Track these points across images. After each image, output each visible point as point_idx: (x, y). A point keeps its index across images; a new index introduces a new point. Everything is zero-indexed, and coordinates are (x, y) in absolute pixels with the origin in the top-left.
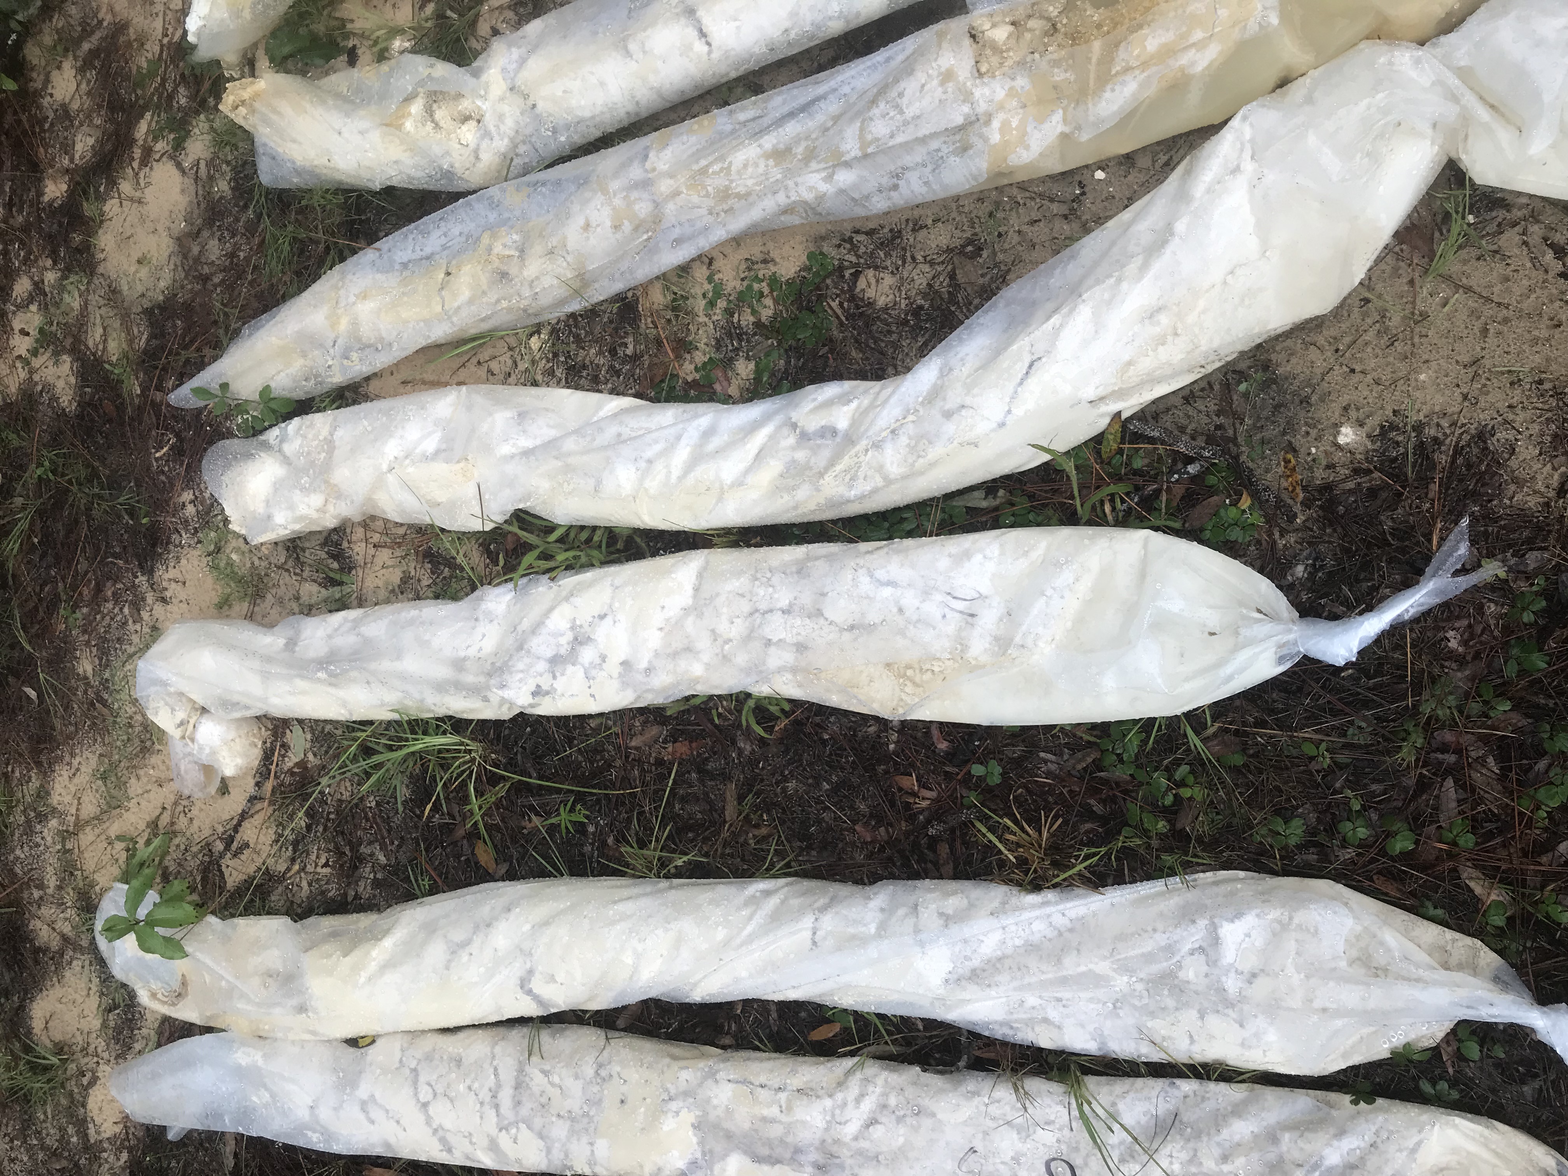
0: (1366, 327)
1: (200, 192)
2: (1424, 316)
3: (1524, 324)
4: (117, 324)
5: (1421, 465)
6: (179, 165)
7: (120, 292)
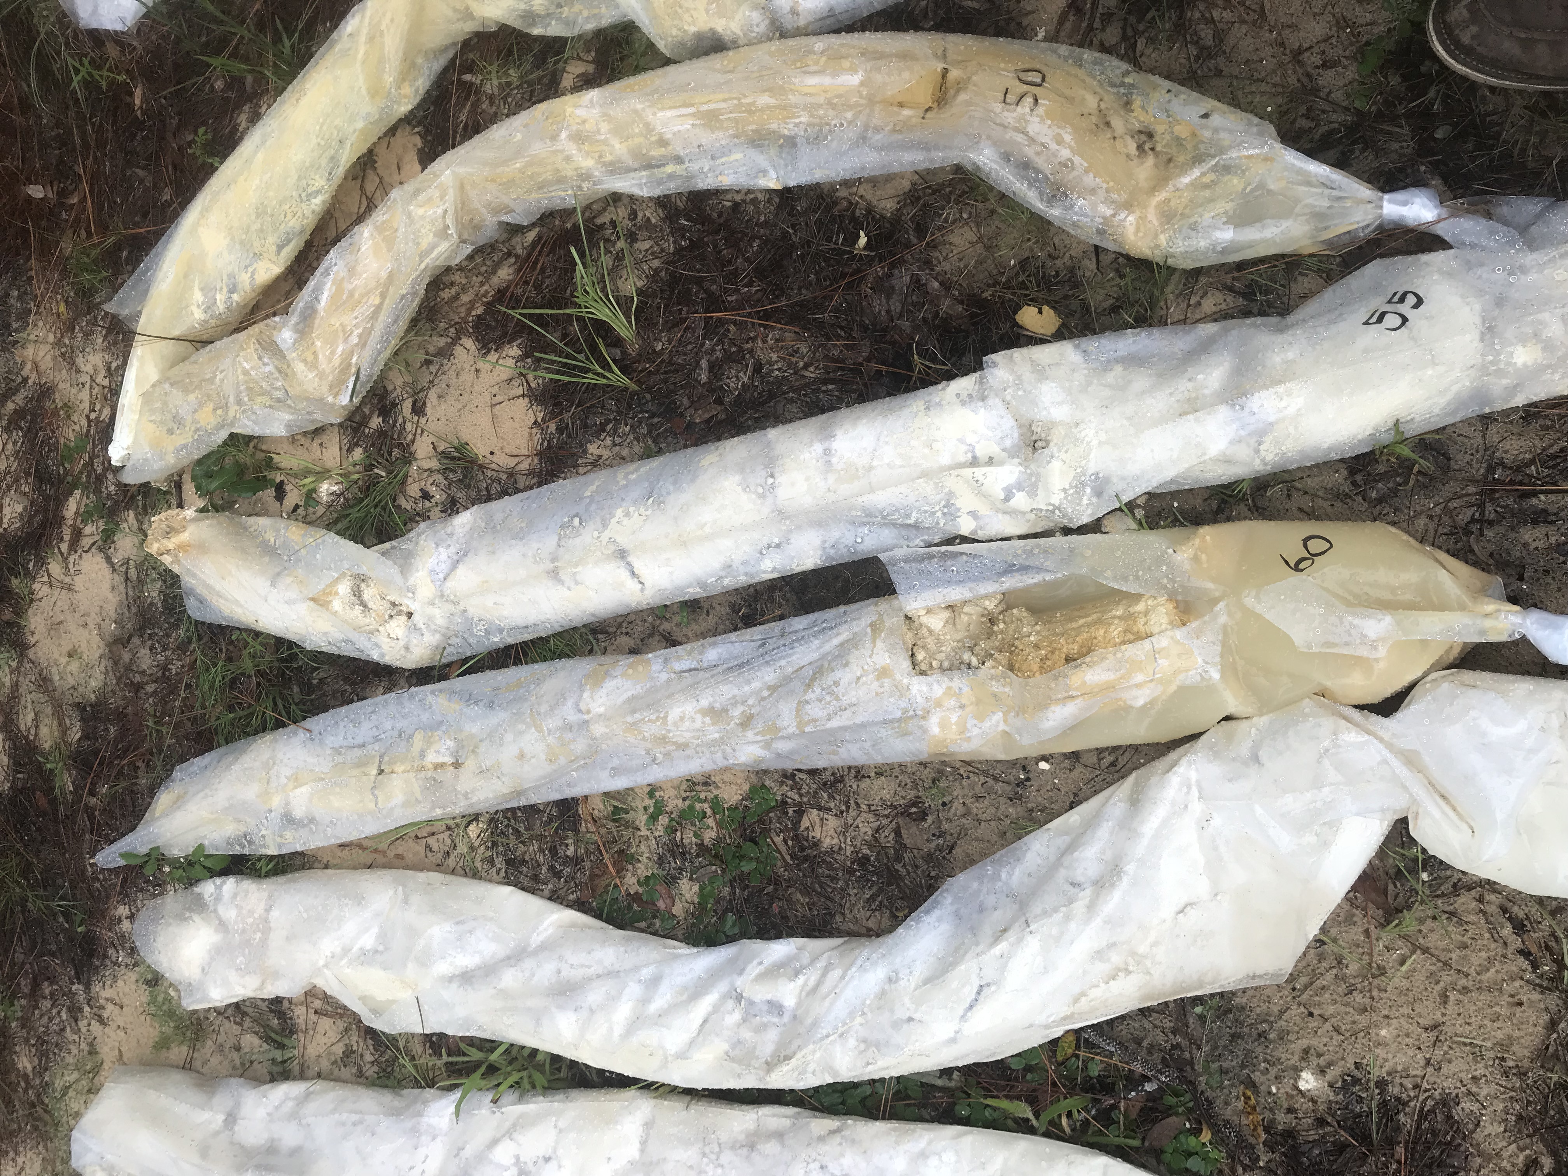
0: (1322, 970)
1: (131, 593)
2: (1382, 971)
3: (1485, 997)
4: (49, 710)
5: (1386, 1125)
6: (108, 559)
7: (51, 680)
